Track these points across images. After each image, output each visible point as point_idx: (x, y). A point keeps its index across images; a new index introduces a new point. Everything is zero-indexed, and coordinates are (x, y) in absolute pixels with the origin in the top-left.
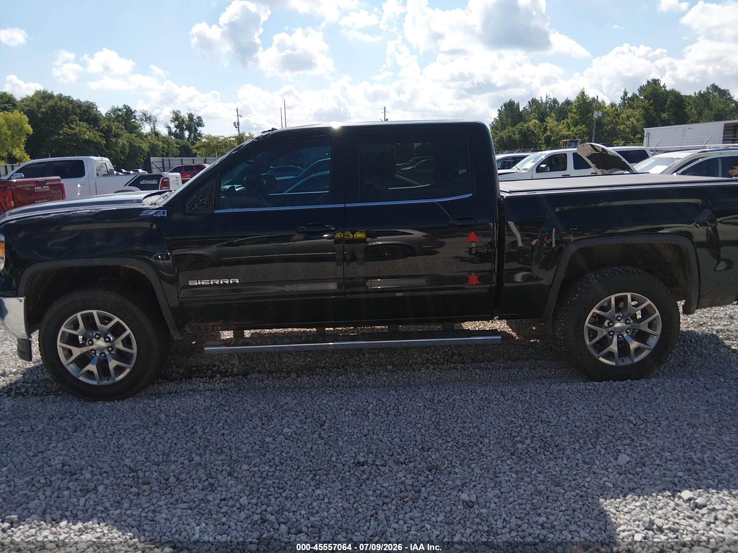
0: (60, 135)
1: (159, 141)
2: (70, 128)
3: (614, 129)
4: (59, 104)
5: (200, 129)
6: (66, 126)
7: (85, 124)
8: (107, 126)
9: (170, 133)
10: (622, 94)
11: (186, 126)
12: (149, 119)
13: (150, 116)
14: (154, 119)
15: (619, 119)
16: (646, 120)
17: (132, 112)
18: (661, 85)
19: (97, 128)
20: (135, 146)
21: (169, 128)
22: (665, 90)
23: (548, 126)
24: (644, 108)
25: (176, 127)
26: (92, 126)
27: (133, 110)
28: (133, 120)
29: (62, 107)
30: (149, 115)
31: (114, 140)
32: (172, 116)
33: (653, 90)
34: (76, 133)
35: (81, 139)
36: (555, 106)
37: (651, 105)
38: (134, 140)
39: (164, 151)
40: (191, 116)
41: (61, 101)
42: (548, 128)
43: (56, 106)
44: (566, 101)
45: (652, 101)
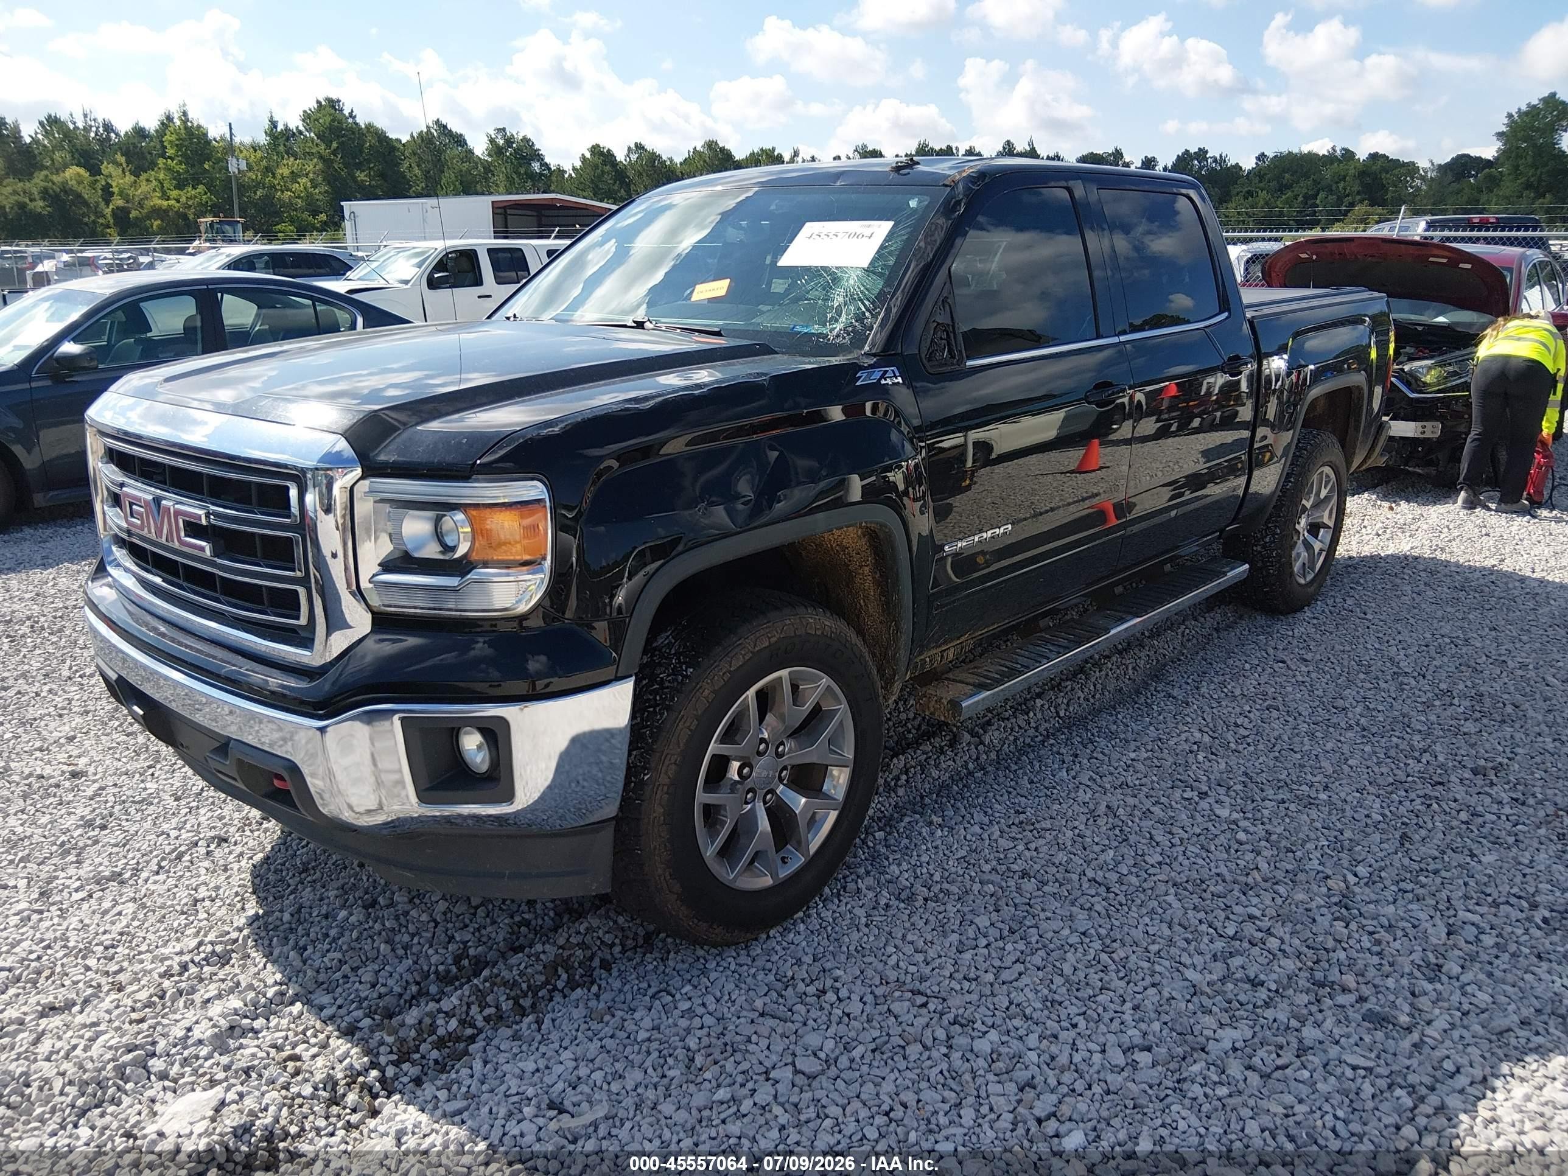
3: (268, 199)
10: (266, 124)
15: (274, 177)
16: (329, 183)
18: (346, 112)
22: (357, 124)
23: (114, 184)
24: (321, 157)
33: (333, 120)
36: (109, 138)
37: (334, 153)
42: (115, 190)
44: (134, 129)
45: (335, 145)
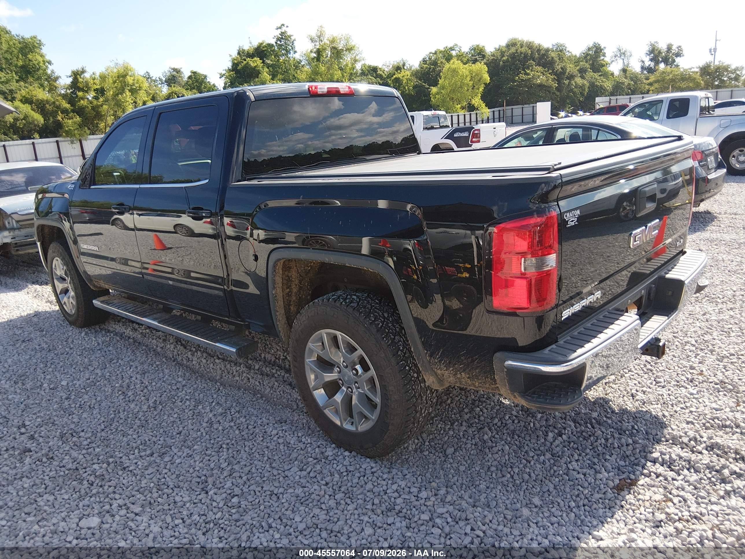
0: (515, 81)
1: (626, 78)
2: (526, 74)
4: (520, 49)
5: (678, 60)
6: (522, 72)
7: (540, 68)
8: (562, 68)
9: (643, 68)
11: (662, 58)
12: (624, 54)
13: (625, 51)
14: (629, 54)
17: (601, 50)
19: (550, 71)
20: (597, 86)
21: (643, 62)
25: (651, 60)
26: (546, 69)
27: (602, 47)
28: (602, 58)
29: (521, 53)
30: (624, 49)
31: (566, 82)
32: (648, 49)
34: (530, 78)
35: (534, 84)
38: (597, 79)
39: (630, 89)
40: (669, 48)
41: (521, 47)
43: (517, 53)
